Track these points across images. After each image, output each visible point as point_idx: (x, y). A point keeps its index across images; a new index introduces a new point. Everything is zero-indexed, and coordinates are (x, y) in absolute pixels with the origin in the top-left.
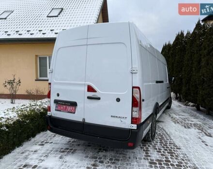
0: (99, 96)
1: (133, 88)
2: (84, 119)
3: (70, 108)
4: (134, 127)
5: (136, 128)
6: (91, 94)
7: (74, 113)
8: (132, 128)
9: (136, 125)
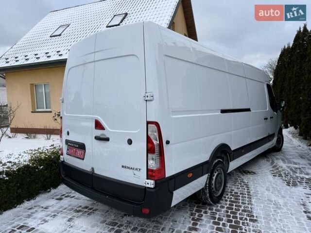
0: (107, 136)
1: (148, 123)
2: (93, 169)
3: (79, 152)
4: (151, 184)
5: (152, 186)
6: (99, 133)
7: (83, 159)
8: (147, 186)
9: (152, 182)
